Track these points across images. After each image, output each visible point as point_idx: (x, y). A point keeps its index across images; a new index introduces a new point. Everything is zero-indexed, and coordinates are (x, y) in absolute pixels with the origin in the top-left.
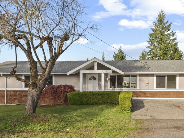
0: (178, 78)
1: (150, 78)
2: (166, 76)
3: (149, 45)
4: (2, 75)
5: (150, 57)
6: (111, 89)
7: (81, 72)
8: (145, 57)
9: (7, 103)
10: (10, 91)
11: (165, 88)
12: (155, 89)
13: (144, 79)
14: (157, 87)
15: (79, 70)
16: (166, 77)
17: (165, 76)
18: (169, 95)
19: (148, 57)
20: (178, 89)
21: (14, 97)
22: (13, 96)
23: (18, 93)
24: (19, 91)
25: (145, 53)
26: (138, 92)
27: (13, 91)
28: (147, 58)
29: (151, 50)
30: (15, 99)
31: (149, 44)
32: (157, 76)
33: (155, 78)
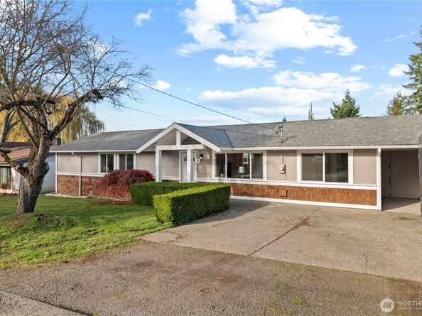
0: (351, 159)
1: (289, 159)
2: (324, 155)
3: (412, 81)
4: (74, 153)
5: (414, 106)
6: (216, 180)
7: (159, 149)
8: (401, 108)
9: (81, 195)
10: (85, 177)
11: (322, 180)
12: (299, 182)
13: (278, 159)
14: (304, 178)
15: (154, 145)
16: (324, 157)
17: (321, 155)
18: (332, 197)
19: (408, 107)
20: (351, 185)
21: (89, 187)
22: (89, 185)
23: (93, 180)
24: (95, 178)
25: (400, 99)
26: (265, 187)
27: (88, 177)
28: (407, 110)
29: (416, 91)
30: (90, 189)
31: (412, 78)
32: (304, 155)
33: (299, 159)
